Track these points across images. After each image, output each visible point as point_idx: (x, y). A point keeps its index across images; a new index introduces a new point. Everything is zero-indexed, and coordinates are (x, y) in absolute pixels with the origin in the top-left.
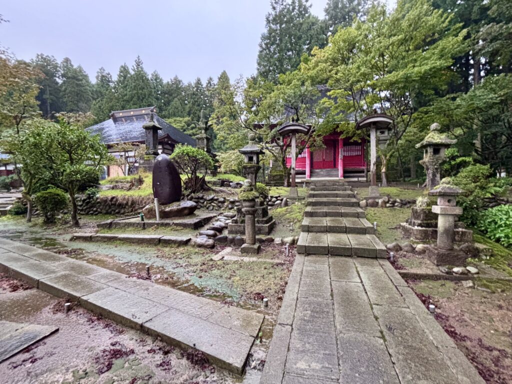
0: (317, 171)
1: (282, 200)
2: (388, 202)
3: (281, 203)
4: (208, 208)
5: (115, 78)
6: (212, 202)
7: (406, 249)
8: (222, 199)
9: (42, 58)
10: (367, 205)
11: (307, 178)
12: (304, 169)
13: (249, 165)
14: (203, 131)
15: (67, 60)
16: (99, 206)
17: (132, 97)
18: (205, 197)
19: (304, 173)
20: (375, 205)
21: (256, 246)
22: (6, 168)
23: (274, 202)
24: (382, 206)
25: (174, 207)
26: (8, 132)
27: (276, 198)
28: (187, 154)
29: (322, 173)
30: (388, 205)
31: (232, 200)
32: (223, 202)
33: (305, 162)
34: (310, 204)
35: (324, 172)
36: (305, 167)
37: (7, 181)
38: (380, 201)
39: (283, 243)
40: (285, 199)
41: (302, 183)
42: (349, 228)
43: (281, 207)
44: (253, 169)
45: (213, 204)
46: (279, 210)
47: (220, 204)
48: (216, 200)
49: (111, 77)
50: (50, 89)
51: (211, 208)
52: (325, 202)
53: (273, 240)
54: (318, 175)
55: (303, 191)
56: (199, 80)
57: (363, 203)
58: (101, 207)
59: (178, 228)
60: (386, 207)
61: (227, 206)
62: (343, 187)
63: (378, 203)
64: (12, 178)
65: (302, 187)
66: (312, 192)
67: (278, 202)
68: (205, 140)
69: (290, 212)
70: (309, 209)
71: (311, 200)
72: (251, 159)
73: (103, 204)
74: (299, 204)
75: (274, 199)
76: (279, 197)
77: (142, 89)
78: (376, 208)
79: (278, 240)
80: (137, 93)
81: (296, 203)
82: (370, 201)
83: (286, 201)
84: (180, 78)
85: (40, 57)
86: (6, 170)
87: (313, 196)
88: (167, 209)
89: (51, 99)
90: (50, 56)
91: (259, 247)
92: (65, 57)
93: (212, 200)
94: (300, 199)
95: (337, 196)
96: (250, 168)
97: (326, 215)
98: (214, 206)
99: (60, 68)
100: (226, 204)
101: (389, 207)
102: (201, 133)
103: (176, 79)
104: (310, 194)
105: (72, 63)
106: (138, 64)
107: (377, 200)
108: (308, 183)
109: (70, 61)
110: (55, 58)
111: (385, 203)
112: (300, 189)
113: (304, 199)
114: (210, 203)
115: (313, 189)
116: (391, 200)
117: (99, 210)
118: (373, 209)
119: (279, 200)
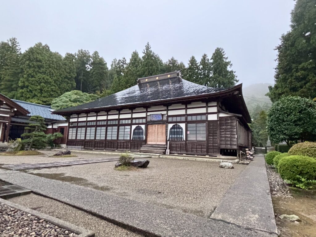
5: (128, 61)
9: (81, 52)
15: (96, 53)
17: (144, 72)
22: (52, 126)
26: (56, 100)
37: (52, 138)
49: (125, 60)
50: (84, 72)
56: (193, 58)
64: (56, 135)
77: (152, 65)
80: (149, 69)
84: (175, 59)
85: (80, 52)
86: (52, 128)
89: (84, 79)
90: (86, 50)
92: (95, 51)
99: (91, 58)
103: (172, 59)
105: (99, 55)
106: (148, 48)
109: (98, 53)
110: (89, 52)
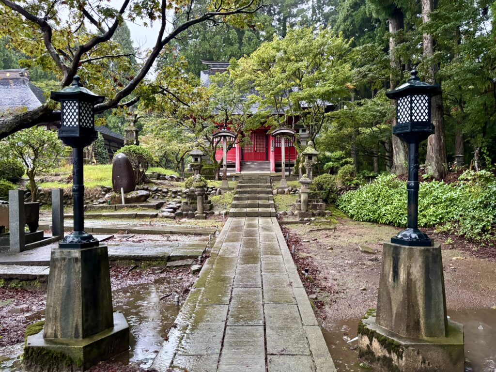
0: (248, 163)
1: (216, 190)
2: (291, 191)
3: (216, 193)
4: (153, 198)
6: (156, 193)
7: (289, 214)
8: (166, 190)
10: (277, 193)
11: (236, 171)
12: (233, 162)
13: (196, 164)
14: (132, 124)
16: (43, 198)
18: (149, 188)
19: (233, 166)
20: (283, 193)
21: (204, 215)
23: (210, 192)
24: (287, 194)
25: (133, 194)
27: (212, 188)
28: (134, 151)
29: (253, 166)
30: (291, 193)
31: (174, 190)
32: (167, 192)
33: (235, 153)
34: (237, 193)
35: (254, 165)
36: (235, 159)
38: (286, 190)
39: (220, 214)
40: (218, 189)
41: (231, 177)
42: (260, 204)
43: (216, 195)
44: (198, 167)
45: (157, 194)
46: (214, 197)
47: (164, 194)
48: (160, 191)
51: (157, 197)
52: (249, 191)
53: (214, 213)
54: (249, 168)
55: (232, 183)
57: (275, 191)
58: (45, 199)
59: (144, 208)
60: (290, 194)
61: (171, 196)
62: (264, 181)
63: (285, 191)
65: (232, 180)
66: (240, 184)
67: (214, 191)
68: (135, 133)
69: (223, 198)
70: (237, 196)
71: (238, 190)
72: (196, 160)
73: (47, 195)
74: (230, 192)
75: (210, 190)
76: (214, 187)
78: (284, 195)
79: (216, 213)
81: (228, 192)
82: (280, 190)
83: (220, 191)
87: (241, 187)
88: (129, 197)
91: (206, 216)
93: (157, 191)
94: (230, 189)
95: (258, 187)
96: (196, 166)
97: (248, 199)
98: (158, 196)
100: (169, 194)
101: (292, 194)
102: (129, 125)
104: (238, 185)
107: (284, 190)
108: (236, 177)
111: (290, 191)
112: (230, 182)
113: (233, 189)
114: (155, 193)
115: (240, 182)
116: (294, 189)
117: (43, 201)
118: (281, 195)
119: (214, 190)
